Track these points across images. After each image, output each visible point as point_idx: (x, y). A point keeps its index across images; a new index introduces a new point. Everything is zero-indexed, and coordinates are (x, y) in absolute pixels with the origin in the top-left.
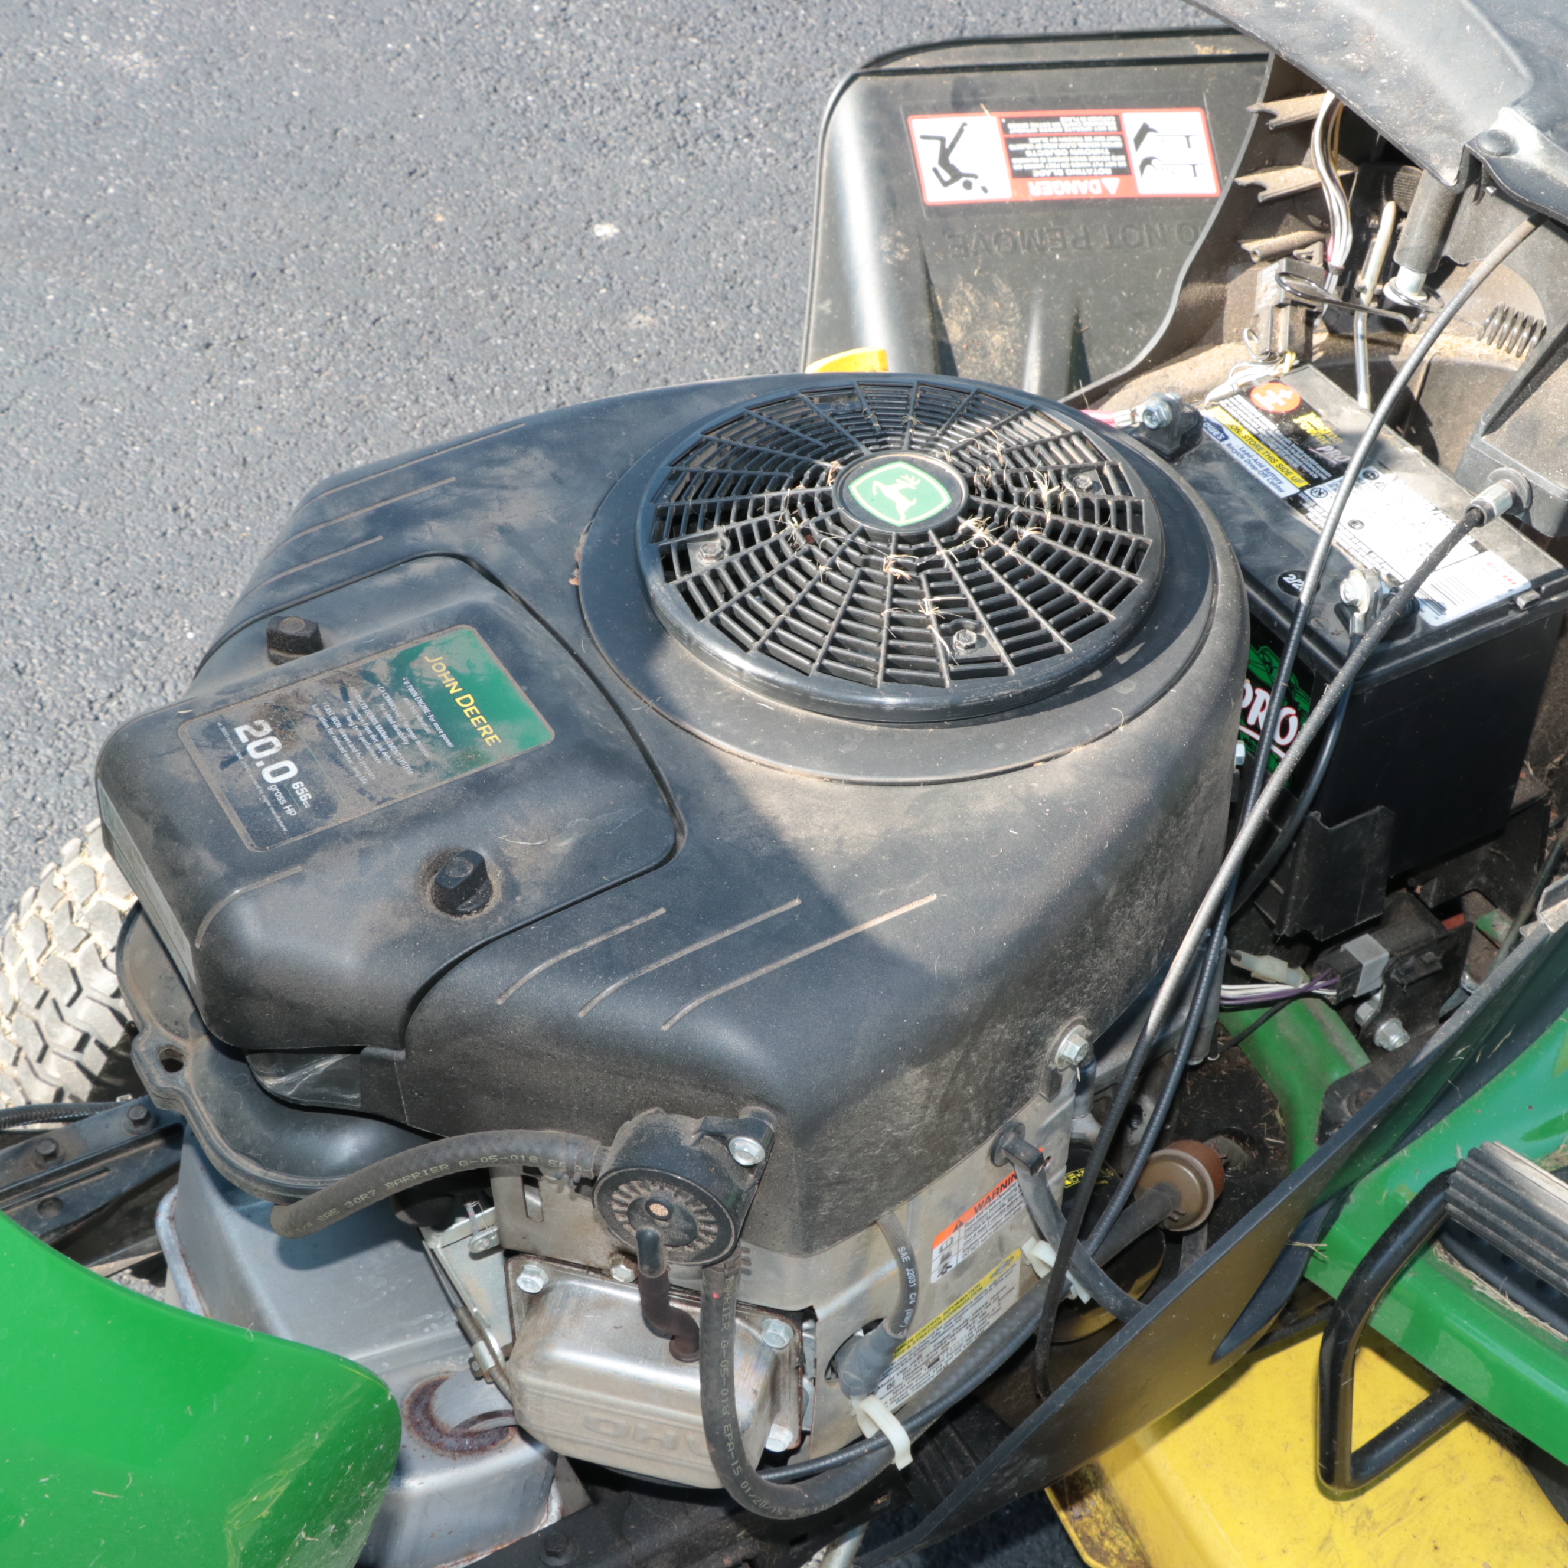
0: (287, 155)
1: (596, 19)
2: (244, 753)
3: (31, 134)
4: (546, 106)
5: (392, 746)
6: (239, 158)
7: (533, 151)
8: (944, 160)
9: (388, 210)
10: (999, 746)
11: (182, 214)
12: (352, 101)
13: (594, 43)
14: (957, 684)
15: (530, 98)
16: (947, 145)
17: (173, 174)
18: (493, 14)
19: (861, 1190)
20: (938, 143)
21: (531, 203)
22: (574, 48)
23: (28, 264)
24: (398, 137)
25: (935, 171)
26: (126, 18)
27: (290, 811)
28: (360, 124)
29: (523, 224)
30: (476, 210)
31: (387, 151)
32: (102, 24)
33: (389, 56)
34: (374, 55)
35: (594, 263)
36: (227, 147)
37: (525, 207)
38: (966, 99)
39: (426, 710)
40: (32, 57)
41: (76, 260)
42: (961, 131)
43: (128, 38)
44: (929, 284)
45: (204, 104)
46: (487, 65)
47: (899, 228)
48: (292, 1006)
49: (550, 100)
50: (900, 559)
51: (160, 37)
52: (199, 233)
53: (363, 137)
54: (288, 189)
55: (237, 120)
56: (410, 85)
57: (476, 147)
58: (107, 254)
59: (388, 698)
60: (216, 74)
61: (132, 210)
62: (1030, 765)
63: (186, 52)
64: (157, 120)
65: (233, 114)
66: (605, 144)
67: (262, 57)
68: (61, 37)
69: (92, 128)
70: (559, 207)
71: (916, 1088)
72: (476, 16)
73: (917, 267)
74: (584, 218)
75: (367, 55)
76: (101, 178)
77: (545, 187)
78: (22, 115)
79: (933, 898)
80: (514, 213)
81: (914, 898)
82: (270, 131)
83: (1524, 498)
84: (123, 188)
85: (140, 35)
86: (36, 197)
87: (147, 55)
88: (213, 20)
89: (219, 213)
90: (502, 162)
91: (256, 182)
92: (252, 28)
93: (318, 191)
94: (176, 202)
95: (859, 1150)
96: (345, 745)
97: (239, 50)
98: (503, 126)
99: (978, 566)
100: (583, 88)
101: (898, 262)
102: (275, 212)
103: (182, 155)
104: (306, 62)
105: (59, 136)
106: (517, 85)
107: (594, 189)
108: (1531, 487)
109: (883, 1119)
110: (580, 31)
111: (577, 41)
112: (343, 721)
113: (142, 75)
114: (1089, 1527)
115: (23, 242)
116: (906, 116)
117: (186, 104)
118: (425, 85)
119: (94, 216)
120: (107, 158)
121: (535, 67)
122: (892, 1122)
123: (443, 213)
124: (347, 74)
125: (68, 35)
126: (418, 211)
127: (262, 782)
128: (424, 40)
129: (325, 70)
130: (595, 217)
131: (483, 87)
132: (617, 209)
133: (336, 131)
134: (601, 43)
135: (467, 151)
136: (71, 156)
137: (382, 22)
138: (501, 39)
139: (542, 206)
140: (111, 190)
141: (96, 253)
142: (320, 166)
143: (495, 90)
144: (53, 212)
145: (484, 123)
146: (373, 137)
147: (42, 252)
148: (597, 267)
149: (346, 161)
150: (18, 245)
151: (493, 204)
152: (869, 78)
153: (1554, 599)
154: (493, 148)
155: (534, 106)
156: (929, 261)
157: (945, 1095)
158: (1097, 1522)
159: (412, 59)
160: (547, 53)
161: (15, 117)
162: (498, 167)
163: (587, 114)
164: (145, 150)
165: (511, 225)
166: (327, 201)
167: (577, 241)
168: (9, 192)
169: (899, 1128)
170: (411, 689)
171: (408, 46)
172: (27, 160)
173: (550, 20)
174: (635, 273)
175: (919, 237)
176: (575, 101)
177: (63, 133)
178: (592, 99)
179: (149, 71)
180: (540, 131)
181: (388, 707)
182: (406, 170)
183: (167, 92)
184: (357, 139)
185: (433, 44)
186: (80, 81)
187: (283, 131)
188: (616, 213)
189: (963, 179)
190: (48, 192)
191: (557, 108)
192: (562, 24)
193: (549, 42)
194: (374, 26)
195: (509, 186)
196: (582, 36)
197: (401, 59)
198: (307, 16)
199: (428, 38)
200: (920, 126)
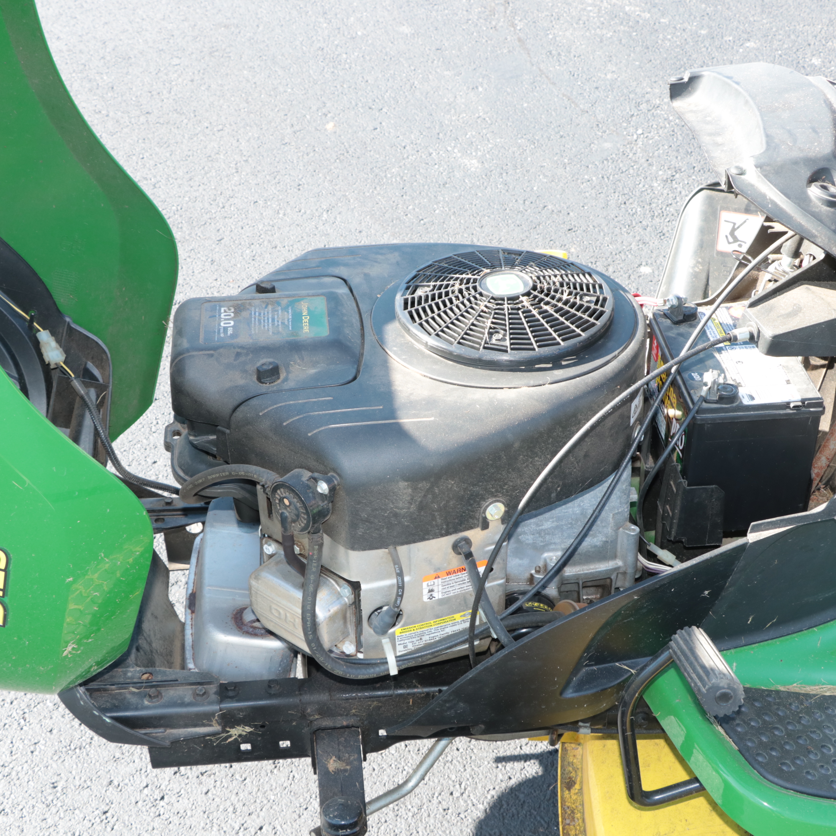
0: (519, 212)
1: (686, 182)
2: (220, 315)
3: (415, 184)
4: (645, 214)
5: (270, 325)
6: (498, 209)
7: (629, 231)
8: (732, 233)
9: (552, 242)
10: (493, 379)
11: (462, 227)
12: (558, 196)
13: (680, 192)
14: (484, 350)
15: (639, 209)
16: (736, 227)
17: (466, 210)
18: (639, 173)
19: (378, 530)
20: (732, 225)
21: (617, 252)
22: (670, 192)
23: (389, 233)
24: (571, 214)
25: (727, 237)
26: (477, 146)
27: (222, 335)
28: (557, 206)
29: (609, 260)
30: (591, 250)
31: (563, 219)
32: (466, 146)
33: (584, 181)
34: (578, 179)
35: (633, 282)
36: (495, 204)
37: (614, 253)
38: (752, 208)
39: (290, 317)
40: (430, 154)
41: (409, 236)
42: (745, 222)
43: (474, 154)
44: (707, 284)
45: (493, 185)
46: (626, 192)
47: (701, 257)
48: (196, 401)
49: (648, 212)
50: (489, 305)
51: (487, 156)
52: (466, 235)
53: (555, 211)
54: (512, 225)
55: (504, 194)
56: (587, 194)
57: (604, 225)
58: (423, 236)
59: (280, 311)
60: (504, 174)
61: (442, 221)
62: (502, 388)
63: (496, 163)
64: (470, 188)
65: (503, 192)
66: (664, 235)
67: (528, 171)
68: (446, 148)
69: (442, 186)
70: (629, 256)
71: (405, 491)
72: (631, 171)
73: (703, 277)
74: (638, 263)
75: (574, 179)
76: (435, 206)
77: (627, 247)
78: (415, 176)
79: (432, 419)
80: (608, 254)
81: (425, 416)
82: (516, 201)
83: (756, 335)
84: (442, 212)
85: (479, 153)
86: (405, 208)
87: (478, 162)
88: (514, 153)
89: (478, 229)
90: (613, 233)
91: (500, 220)
92: (529, 159)
93: (525, 229)
94: (462, 221)
95: (376, 510)
96: (255, 321)
97: (519, 167)
98: (621, 218)
99: (518, 314)
100: (666, 210)
101: (696, 272)
102: (502, 234)
103: (474, 203)
104: (545, 176)
105: (426, 187)
106: (636, 203)
107: (649, 252)
108: (759, 332)
109: (388, 499)
110: (676, 186)
111: (672, 190)
112: (260, 314)
113: (473, 169)
114: (571, 830)
115: (391, 224)
116: (721, 210)
117: (485, 184)
118: (594, 195)
119: (425, 220)
120: (442, 199)
121: (648, 197)
122: (393, 503)
123: (575, 248)
124: (561, 184)
125: (449, 149)
126: (565, 245)
127: (219, 325)
128: (603, 177)
129: (553, 181)
130: (644, 263)
131: (620, 201)
132: (655, 262)
133: (545, 207)
134: (683, 193)
135: (599, 226)
136: (427, 195)
137: (588, 167)
138: (638, 183)
139: (622, 255)
140: (437, 212)
141: (419, 235)
142: (531, 219)
143: (625, 203)
144: (409, 215)
145: (613, 216)
146: (560, 212)
147: (397, 230)
148: (634, 284)
149: (543, 219)
150: (388, 225)
151: (600, 249)
152: (708, 191)
153: (811, 409)
154: (612, 226)
155: (639, 213)
156: (710, 274)
157: (421, 502)
158: (576, 829)
159: (593, 184)
160: (656, 192)
161: (412, 176)
162: (610, 235)
163: (662, 221)
164: (459, 198)
165: (604, 259)
166: (527, 233)
167: (630, 272)
168: (395, 204)
169: (396, 507)
170: (290, 311)
171: (594, 178)
172: (408, 194)
173: (665, 179)
174: (650, 290)
175: (709, 263)
176: (659, 214)
177: (428, 185)
178: (667, 215)
179: (476, 168)
180: (636, 223)
181: (278, 314)
182: (568, 228)
183: (480, 177)
184: (553, 211)
185: (606, 179)
186: (445, 167)
187: (522, 202)
188: (654, 264)
189: (739, 243)
190: (411, 207)
191: (650, 215)
192: (669, 181)
193: (659, 188)
194: (583, 168)
195: (611, 243)
196: (676, 188)
197: (588, 183)
198: (555, 159)
199: (605, 177)
200: (725, 215)
